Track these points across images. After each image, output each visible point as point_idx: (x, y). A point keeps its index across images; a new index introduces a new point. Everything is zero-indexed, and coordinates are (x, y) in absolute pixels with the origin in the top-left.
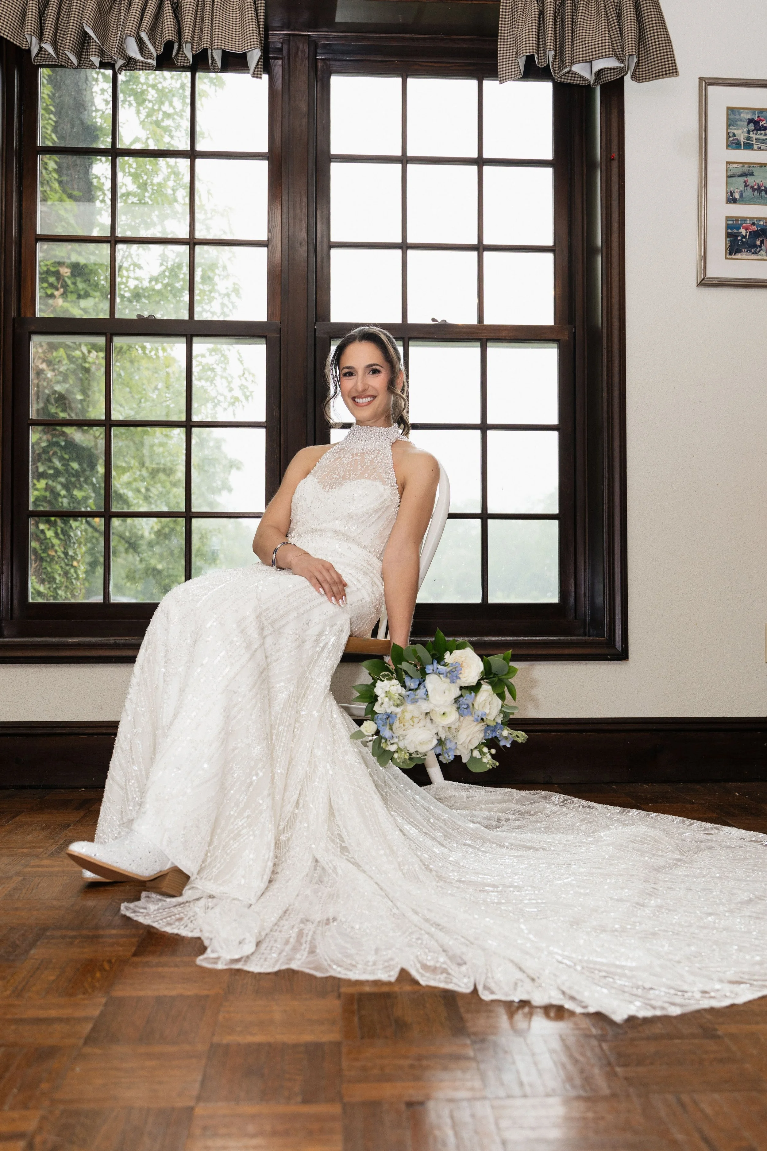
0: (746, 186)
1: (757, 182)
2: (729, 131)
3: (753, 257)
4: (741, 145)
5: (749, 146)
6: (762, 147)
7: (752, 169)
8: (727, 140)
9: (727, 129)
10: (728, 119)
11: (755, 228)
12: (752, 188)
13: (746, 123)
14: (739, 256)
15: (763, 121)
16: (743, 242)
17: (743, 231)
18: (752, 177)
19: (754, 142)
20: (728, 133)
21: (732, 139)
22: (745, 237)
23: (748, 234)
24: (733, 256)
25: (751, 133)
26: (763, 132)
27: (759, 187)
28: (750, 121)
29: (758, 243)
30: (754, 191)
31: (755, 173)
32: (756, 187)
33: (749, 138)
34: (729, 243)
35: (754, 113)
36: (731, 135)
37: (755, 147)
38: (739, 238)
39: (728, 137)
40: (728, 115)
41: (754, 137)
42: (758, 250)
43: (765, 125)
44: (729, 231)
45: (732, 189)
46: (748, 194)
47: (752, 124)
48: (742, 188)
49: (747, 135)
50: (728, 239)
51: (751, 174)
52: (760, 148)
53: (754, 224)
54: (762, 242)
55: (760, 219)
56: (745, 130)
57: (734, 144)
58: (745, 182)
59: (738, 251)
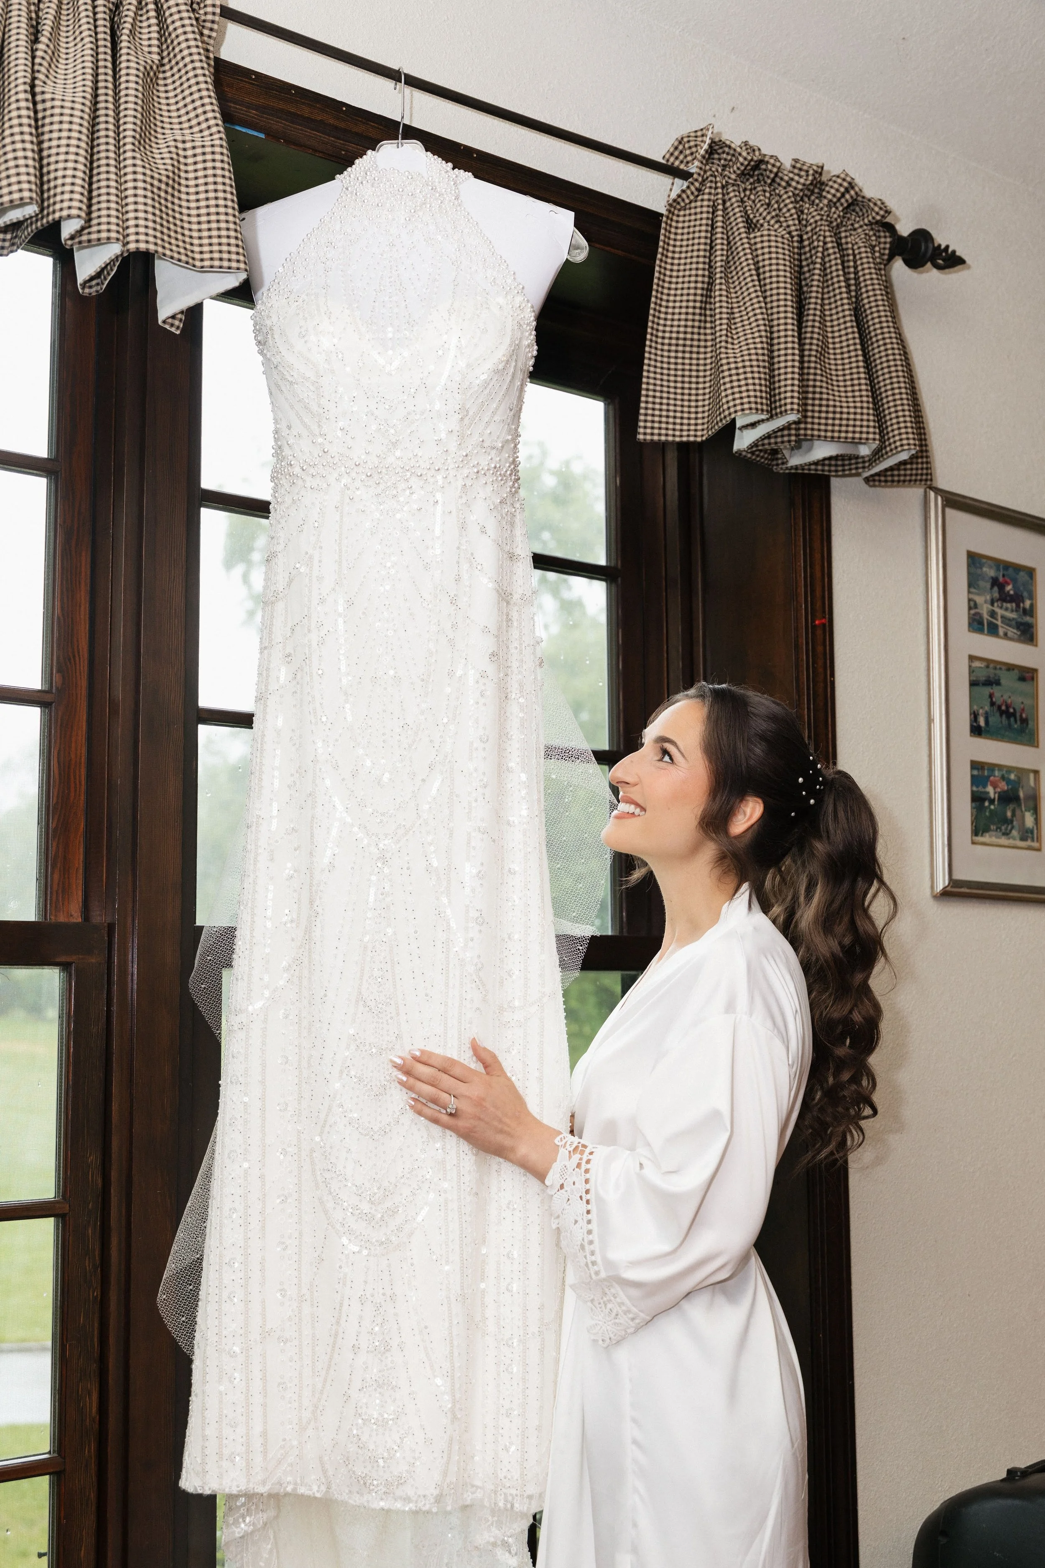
0: (992, 704)
1: (1005, 697)
2: (971, 596)
3: (1003, 841)
4: (983, 625)
5: (993, 630)
6: (1010, 634)
7: (998, 672)
8: (969, 614)
9: (969, 592)
10: (969, 574)
11: (1003, 786)
12: (999, 707)
13: (988, 585)
14: (986, 838)
15: (1008, 584)
16: (991, 811)
17: (990, 789)
18: (998, 687)
19: (999, 623)
20: (970, 600)
21: (972, 612)
22: (992, 801)
23: (997, 796)
24: (980, 839)
25: (996, 604)
26: (1009, 605)
27: (1008, 707)
28: (995, 582)
29: (1009, 814)
30: (1001, 715)
31: (1003, 681)
32: (1003, 708)
33: (993, 614)
34: (975, 813)
35: (998, 569)
36: (972, 604)
37: (1001, 631)
38: (987, 804)
39: (970, 608)
40: (969, 566)
41: (1000, 612)
42: (1010, 827)
43: (1012, 592)
44: (975, 789)
45: (975, 707)
46: (995, 719)
47: (996, 589)
48: (987, 708)
49: (990, 607)
50: (974, 804)
51: (998, 683)
52: (1006, 634)
53: (1003, 778)
54: (1014, 815)
55: (1010, 769)
56: (988, 597)
57: (976, 624)
58: (991, 696)
59: (986, 830)
